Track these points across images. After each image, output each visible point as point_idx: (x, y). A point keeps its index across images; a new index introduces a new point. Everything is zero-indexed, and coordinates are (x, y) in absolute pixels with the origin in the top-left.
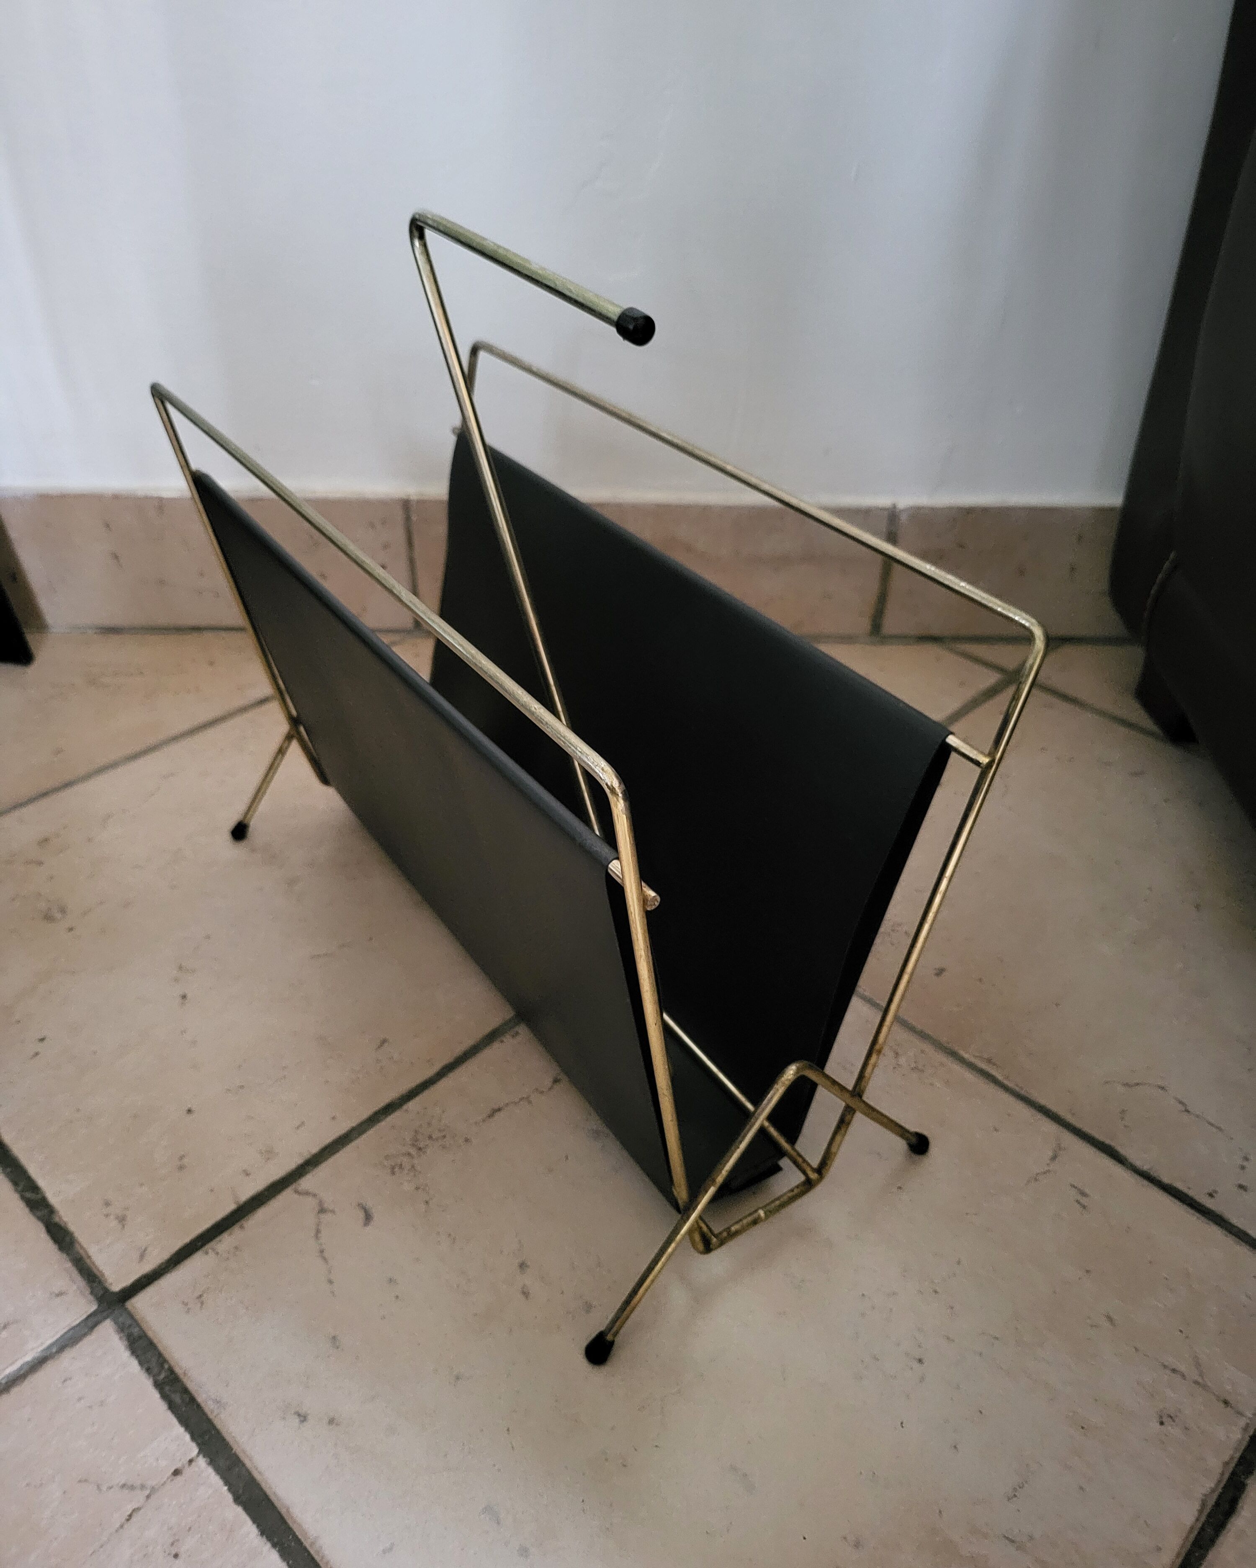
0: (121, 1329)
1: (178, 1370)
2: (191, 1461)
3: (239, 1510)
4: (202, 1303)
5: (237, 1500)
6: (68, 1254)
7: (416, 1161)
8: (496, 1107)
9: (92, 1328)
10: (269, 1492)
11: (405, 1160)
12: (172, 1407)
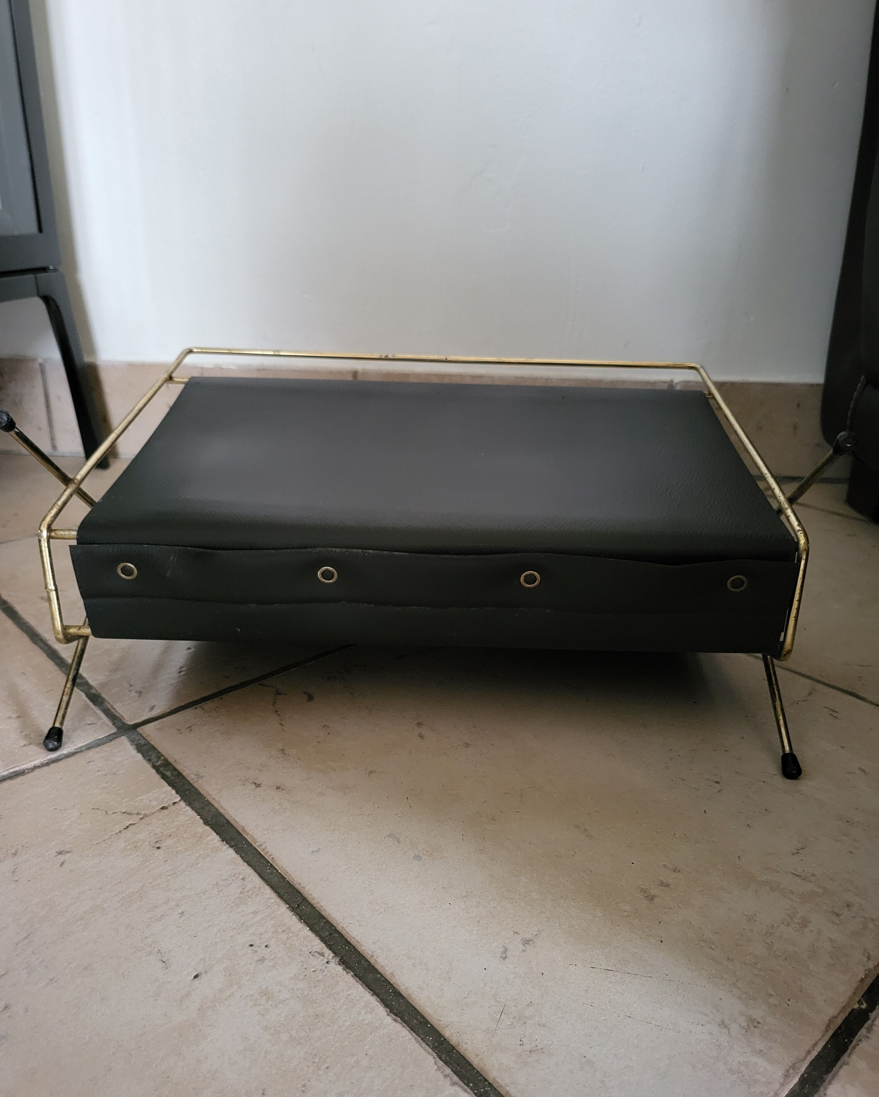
0: (132, 741)
1: (170, 760)
2: (174, 803)
3: (207, 828)
4: (191, 730)
5: (206, 823)
7: (345, 676)
9: (111, 740)
10: (230, 819)
12: (164, 777)
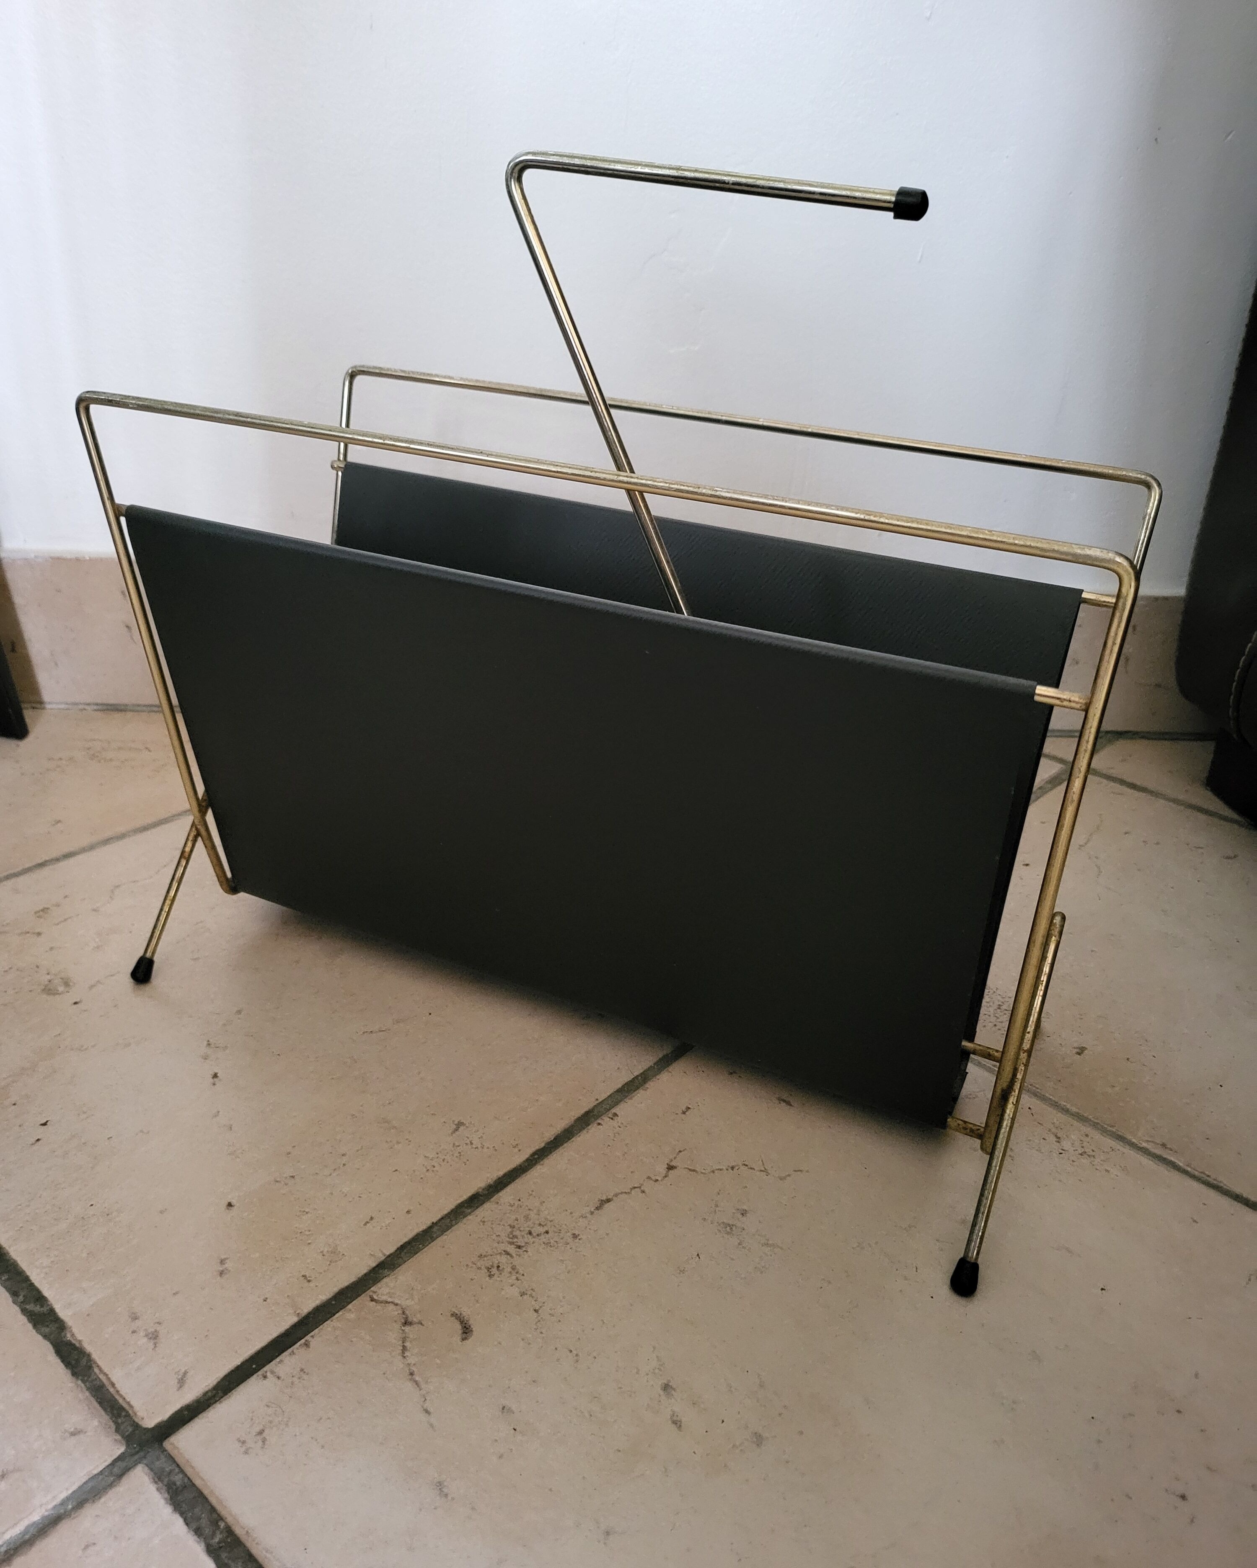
0: (158, 1477)
1: (238, 1531)
4: (264, 1441)
6: (83, 1381)
7: (517, 1261)
8: (604, 1198)
9: (120, 1476)
11: (504, 1259)
